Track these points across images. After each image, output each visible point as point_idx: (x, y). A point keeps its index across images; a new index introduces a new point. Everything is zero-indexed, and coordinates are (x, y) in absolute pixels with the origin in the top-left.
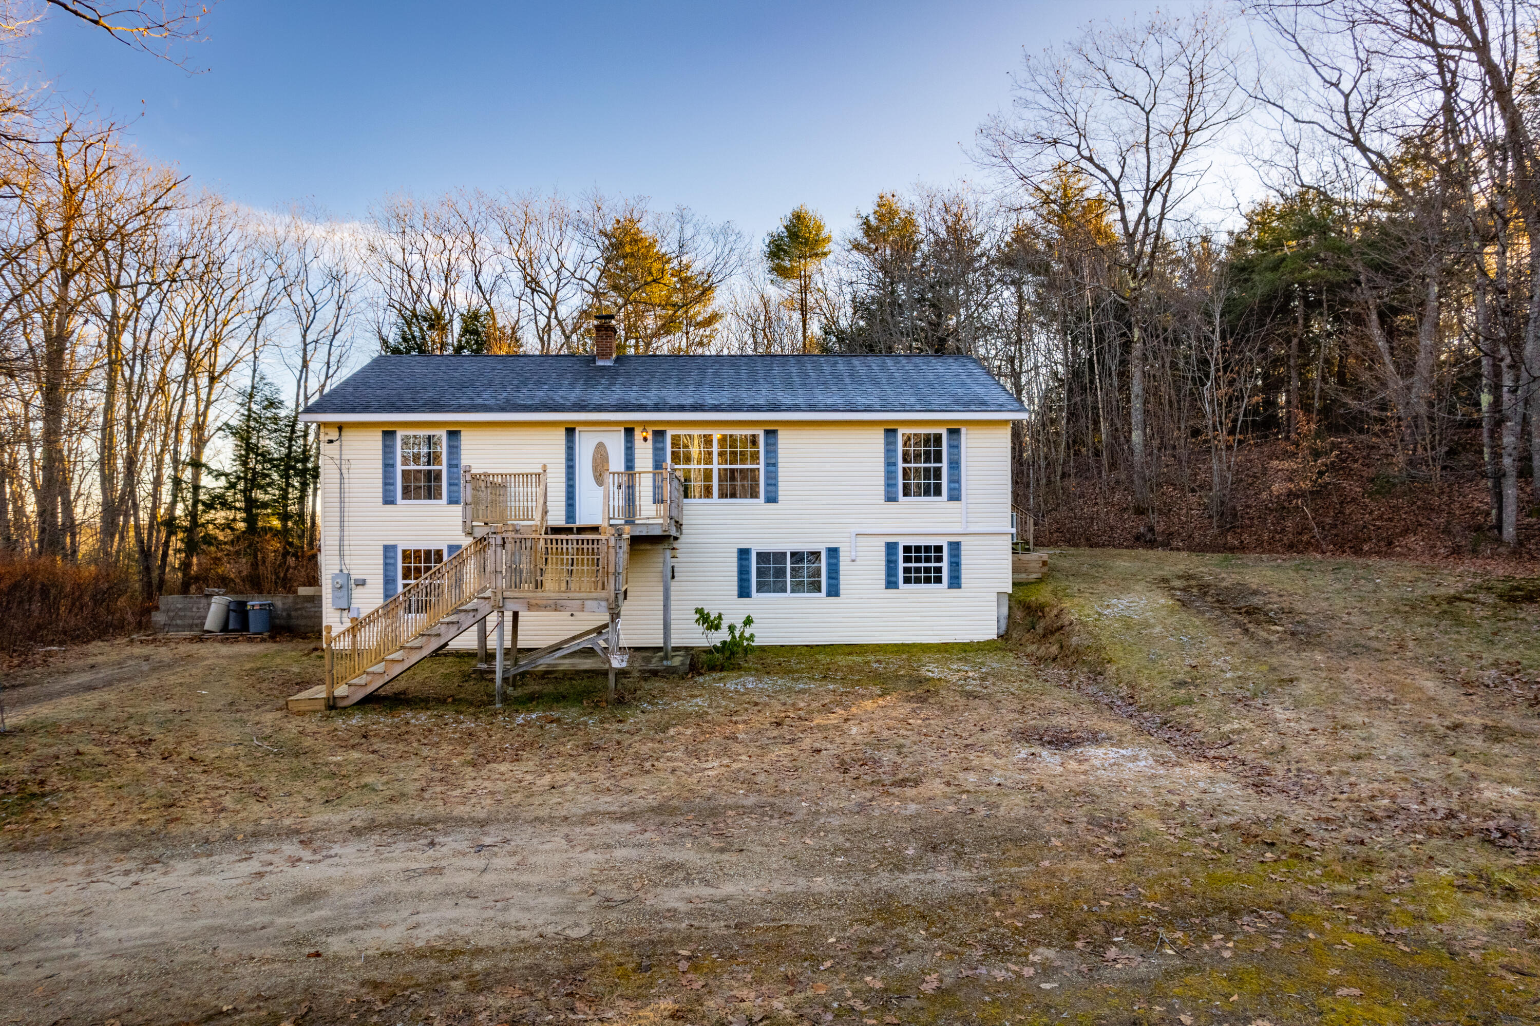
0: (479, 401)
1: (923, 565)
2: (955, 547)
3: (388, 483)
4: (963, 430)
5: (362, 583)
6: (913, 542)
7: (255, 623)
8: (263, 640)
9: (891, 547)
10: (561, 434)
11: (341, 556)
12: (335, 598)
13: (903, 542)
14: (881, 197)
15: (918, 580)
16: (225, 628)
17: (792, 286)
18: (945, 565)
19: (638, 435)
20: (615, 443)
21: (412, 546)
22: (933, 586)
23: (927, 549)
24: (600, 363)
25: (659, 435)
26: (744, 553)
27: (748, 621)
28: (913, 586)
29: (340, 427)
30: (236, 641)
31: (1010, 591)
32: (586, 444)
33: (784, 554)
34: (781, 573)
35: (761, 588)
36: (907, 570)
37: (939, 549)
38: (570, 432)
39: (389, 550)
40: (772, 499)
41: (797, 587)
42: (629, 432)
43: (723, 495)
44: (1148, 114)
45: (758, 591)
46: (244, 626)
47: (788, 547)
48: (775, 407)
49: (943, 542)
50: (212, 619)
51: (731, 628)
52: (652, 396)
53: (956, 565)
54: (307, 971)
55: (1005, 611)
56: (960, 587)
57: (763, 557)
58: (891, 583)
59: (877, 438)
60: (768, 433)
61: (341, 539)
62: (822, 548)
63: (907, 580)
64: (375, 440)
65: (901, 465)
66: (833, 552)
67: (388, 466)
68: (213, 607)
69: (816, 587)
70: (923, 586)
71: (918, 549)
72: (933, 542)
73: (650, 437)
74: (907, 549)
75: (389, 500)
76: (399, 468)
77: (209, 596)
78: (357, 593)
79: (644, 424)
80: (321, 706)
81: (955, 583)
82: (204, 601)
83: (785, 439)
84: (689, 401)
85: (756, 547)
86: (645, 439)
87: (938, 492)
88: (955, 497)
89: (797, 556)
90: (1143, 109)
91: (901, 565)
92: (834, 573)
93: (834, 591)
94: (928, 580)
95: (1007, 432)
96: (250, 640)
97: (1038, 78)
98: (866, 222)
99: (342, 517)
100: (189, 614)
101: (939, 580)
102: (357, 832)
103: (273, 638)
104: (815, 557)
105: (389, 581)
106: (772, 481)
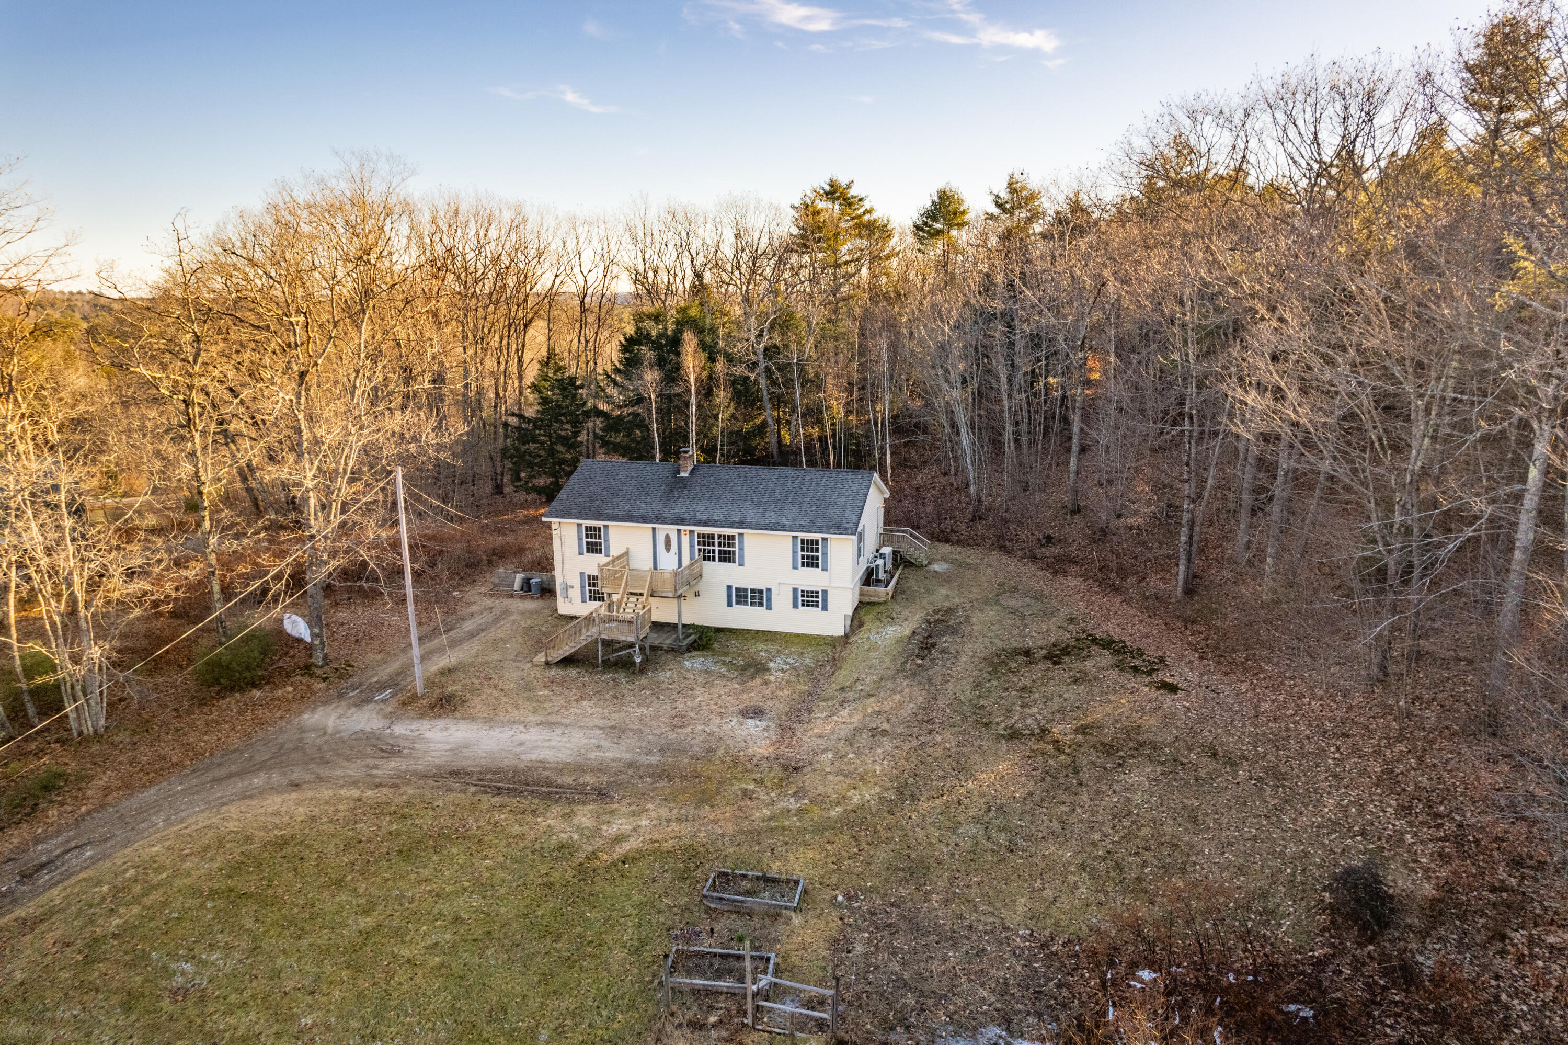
0: (617, 512)
1: (810, 599)
2: (825, 592)
3: (580, 546)
4: (830, 542)
5: (572, 587)
6: (805, 589)
7: (533, 589)
8: (536, 599)
9: (795, 590)
10: (650, 533)
11: (563, 574)
12: (562, 593)
13: (800, 589)
14: (1012, 176)
15: (808, 606)
16: (522, 591)
18: (820, 600)
19: (683, 533)
20: (673, 535)
21: (591, 573)
22: (814, 609)
23: (812, 592)
25: (692, 532)
26: (729, 588)
28: (806, 608)
29: (560, 524)
30: (527, 598)
31: (851, 615)
32: (660, 536)
33: (747, 589)
34: (746, 597)
35: (738, 603)
36: (802, 601)
37: (817, 592)
38: (655, 533)
39: (582, 574)
40: (741, 564)
41: (752, 604)
42: (679, 531)
43: (720, 560)
45: (736, 604)
46: (529, 590)
47: (749, 586)
48: (743, 527)
49: (820, 590)
50: (517, 585)
52: (692, 511)
53: (825, 601)
54: (516, 762)
55: (849, 623)
56: (827, 611)
57: (738, 590)
58: (795, 606)
59: (789, 543)
60: (739, 537)
61: (563, 568)
62: (764, 588)
63: (803, 605)
64: (574, 529)
65: (800, 553)
66: (769, 590)
67: (580, 539)
68: (517, 579)
69: (761, 604)
70: (810, 608)
71: (807, 592)
72: (814, 589)
73: (688, 534)
74: (802, 591)
75: (581, 553)
76: (585, 540)
78: (570, 591)
79: (685, 530)
80: (543, 663)
81: (825, 608)
82: (513, 574)
83: (747, 540)
84: (705, 517)
85: (735, 585)
86: (686, 534)
87: (817, 566)
88: (824, 570)
89: (753, 591)
91: (800, 598)
92: (769, 599)
93: (769, 607)
94: (812, 606)
96: (531, 598)
98: (998, 197)
99: (563, 559)
100: (508, 580)
101: (817, 606)
102: (537, 725)
103: (539, 598)
104: (761, 592)
105: (583, 587)
106: (742, 556)
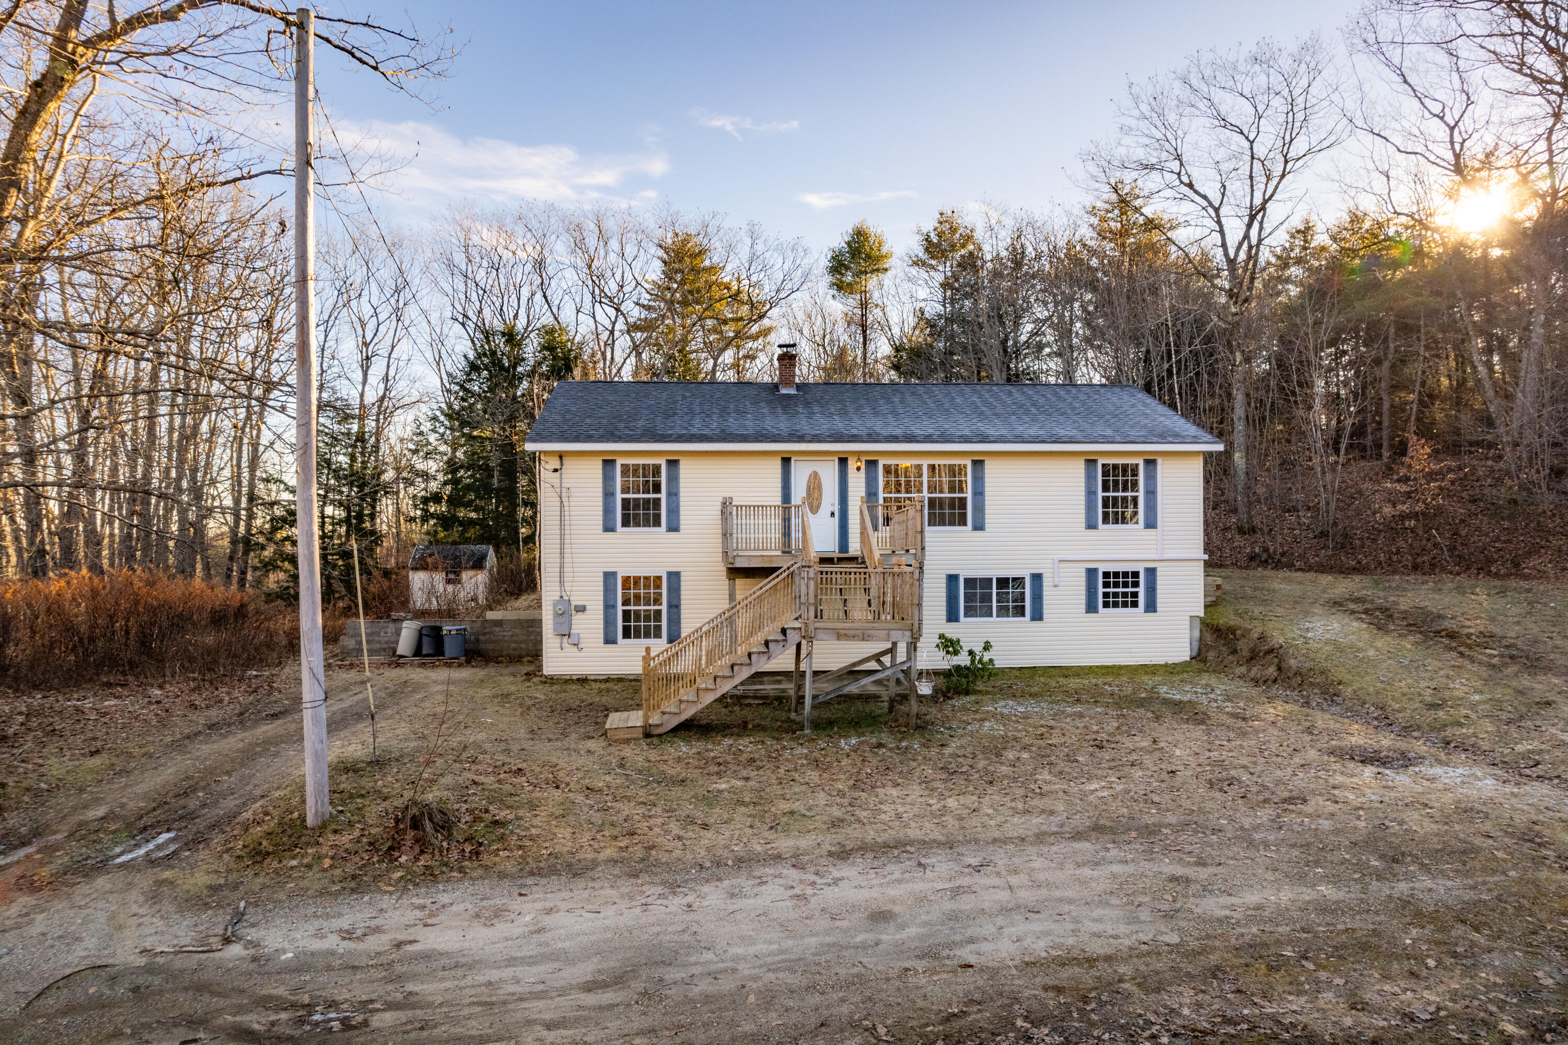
0: (694, 431)
1: (1121, 590)
2: (1151, 572)
3: (608, 511)
4: (1160, 461)
5: (581, 609)
6: (1112, 568)
7: (450, 648)
8: (460, 665)
9: (1091, 573)
10: (777, 464)
11: (562, 582)
12: (556, 624)
13: (1103, 568)
14: (941, 214)
15: (1116, 605)
16: (418, 652)
17: (853, 301)
18: (1141, 590)
19: (852, 465)
20: (829, 473)
21: (633, 572)
22: (1130, 610)
23: (1126, 574)
24: (784, 391)
25: (872, 464)
26: (952, 579)
27: (987, 647)
28: (1111, 610)
29: (561, 456)
30: (434, 666)
31: (1202, 615)
32: (801, 474)
33: (991, 579)
34: (987, 598)
35: (969, 612)
36: (1106, 595)
37: (1136, 574)
38: (786, 461)
39: (609, 577)
40: (979, 527)
41: (1003, 611)
42: (843, 461)
43: (933, 523)
44: (1252, 142)
45: (966, 615)
46: (439, 650)
47: (994, 573)
48: (984, 439)
49: (1140, 568)
50: (405, 644)
51: (971, 653)
52: (858, 426)
53: (1151, 590)
55: (1197, 634)
56: (1155, 611)
57: (970, 582)
58: (1091, 607)
59: (1079, 467)
60: (975, 463)
61: (562, 566)
62: (1026, 573)
63: (1106, 605)
64: (596, 468)
65: (1100, 494)
66: (1037, 578)
67: (608, 494)
68: (404, 633)
69: (1020, 612)
70: (1120, 610)
71: (1116, 574)
72: (1130, 568)
73: (863, 467)
74: (1106, 575)
75: (609, 528)
76: (619, 496)
77: (399, 620)
78: (578, 619)
79: (858, 454)
80: (639, 733)
81: (1151, 607)
82: (391, 627)
83: (992, 469)
84: (898, 432)
85: (964, 573)
86: (858, 469)
87: (1135, 520)
88: (1149, 525)
89: (1003, 582)
90: (1247, 138)
91: (1101, 590)
92: (1037, 598)
93: (1038, 616)
94: (1125, 605)
95: (1199, 463)
96: (449, 665)
97: (1141, 105)
98: (928, 239)
99: (562, 545)
100: (377, 638)
101: (1135, 604)
103: (468, 662)
104: (1019, 581)
105: (609, 607)
106: (980, 509)
